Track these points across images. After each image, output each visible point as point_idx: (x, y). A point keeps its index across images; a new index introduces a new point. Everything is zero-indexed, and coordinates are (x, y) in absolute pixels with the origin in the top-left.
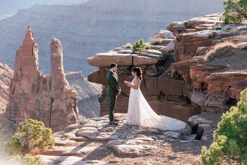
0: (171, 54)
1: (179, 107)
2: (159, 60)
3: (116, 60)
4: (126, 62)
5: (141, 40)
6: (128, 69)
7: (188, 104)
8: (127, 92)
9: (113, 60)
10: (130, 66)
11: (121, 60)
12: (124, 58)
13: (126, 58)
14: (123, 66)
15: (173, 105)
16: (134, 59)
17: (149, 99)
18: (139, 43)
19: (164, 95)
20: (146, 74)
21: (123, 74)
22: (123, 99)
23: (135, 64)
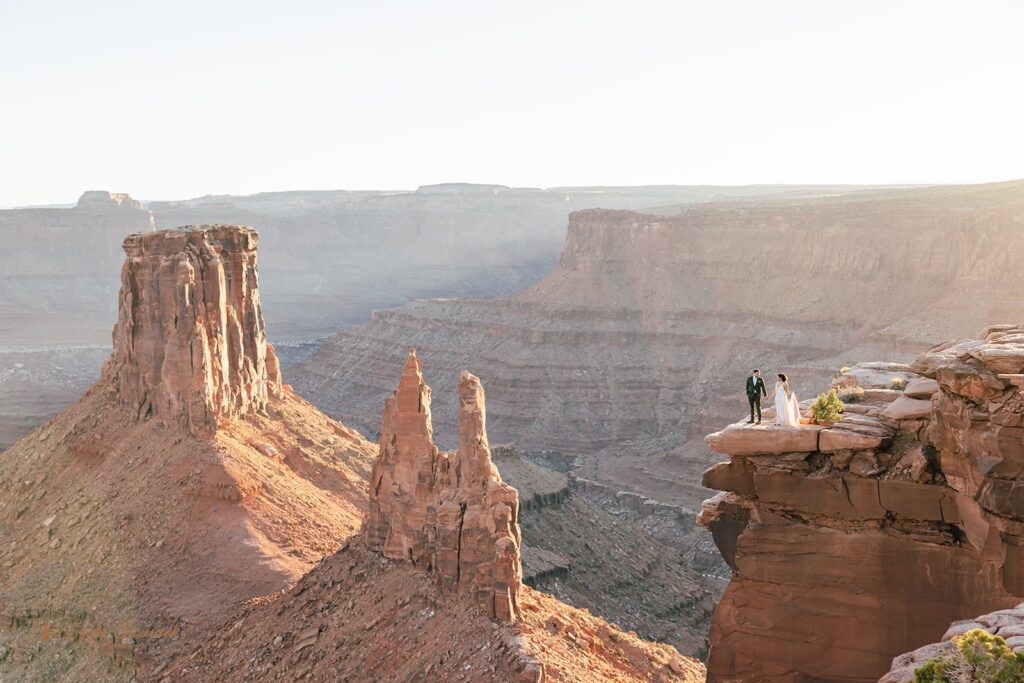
0: (904, 424)
1: (932, 547)
2: (883, 440)
3: (778, 439)
4: (801, 444)
6: (807, 459)
7: (955, 541)
8: (801, 512)
9: (771, 439)
10: (811, 453)
11: (788, 439)
13: (800, 436)
14: (793, 452)
15: (917, 543)
16: (820, 437)
17: (858, 529)
18: (825, 401)
19: (893, 519)
20: (851, 470)
21: (796, 470)
22: (794, 526)
23: (824, 448)
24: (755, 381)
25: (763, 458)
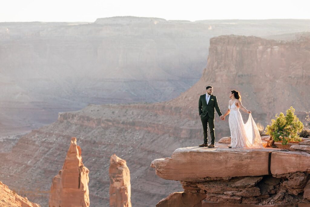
3: (226, 162)
4: (251, 167)
5: (290, 113)
6: (258, 185)
9: (219, 162)
10: (262, 178)
11: (238, 162)
12: (247, 158)
13: (251, 158)
14: (244, 177)
16: (272, 159)
18: (284, 121)
20: (305, 196)
21: (246, 198)
23: (276, 171)
24: (208, 99)
25: (212, 184)
